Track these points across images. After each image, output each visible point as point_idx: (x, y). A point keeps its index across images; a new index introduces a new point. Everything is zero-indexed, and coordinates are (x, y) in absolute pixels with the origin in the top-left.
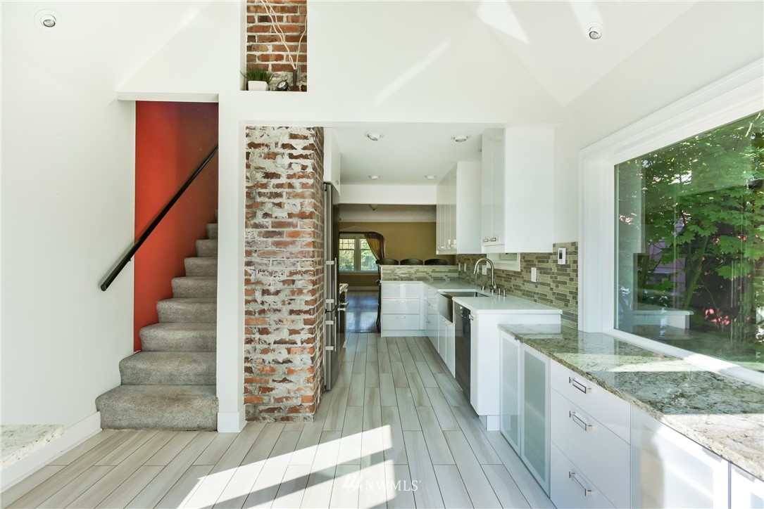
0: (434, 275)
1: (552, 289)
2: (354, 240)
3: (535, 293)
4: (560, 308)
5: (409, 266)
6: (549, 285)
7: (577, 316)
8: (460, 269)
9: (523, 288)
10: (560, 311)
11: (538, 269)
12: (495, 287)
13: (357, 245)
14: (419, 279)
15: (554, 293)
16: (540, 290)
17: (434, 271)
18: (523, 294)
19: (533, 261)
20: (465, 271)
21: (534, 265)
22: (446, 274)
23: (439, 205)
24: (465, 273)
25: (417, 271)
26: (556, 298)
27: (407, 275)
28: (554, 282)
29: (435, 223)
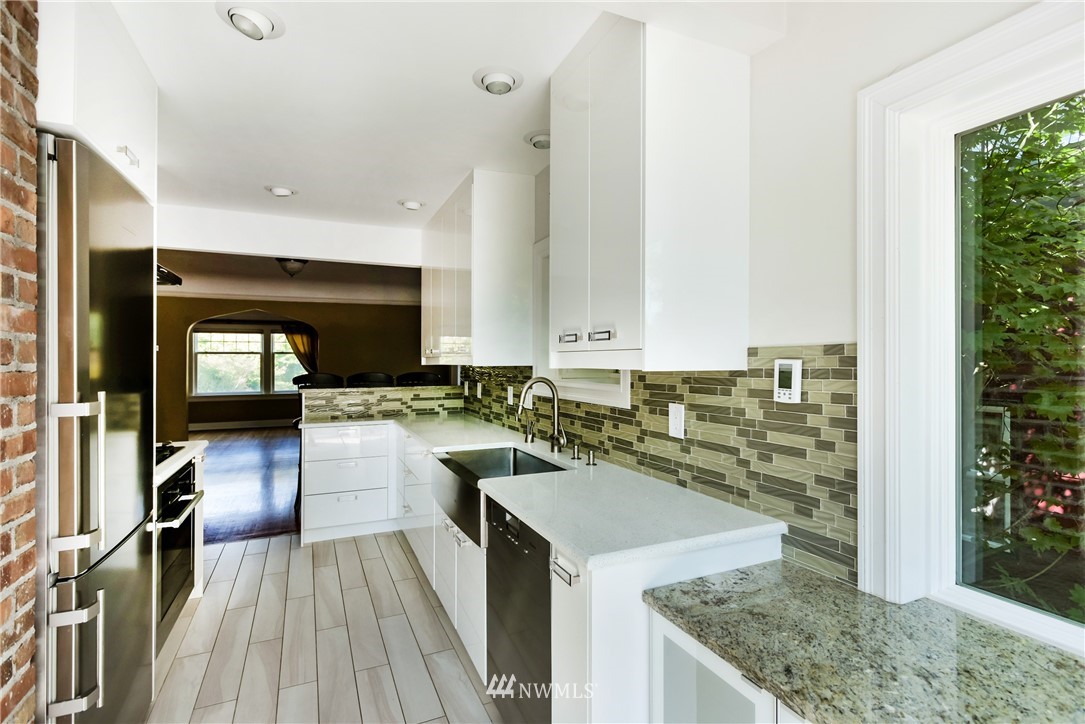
0: (417, 405)
1: (744, 463)
2: (259, 335)
3: (679, 464)
4: (778, 516)
5: (366, 389)
6: (734, 451)
7: (854, 551)
8: (466, 393)
9: (637, 447)
10: (782, 527)
11: (691, 407)
12: (563, 441)
13: (267, 344)
14: (387, 415)
15: (752, 475)
16: (700, 458)
17: (416, 398)
18: (640, 463)
19: (673, 388)
20: (479, 396)
21: (679, 399)
22: (440, 402)
23: (428, 270)
24: (480, 401)
25: (383, 399)
26: (761, 488)
27: (361, 408)
28: (750, 445)
29: (420, 307)
